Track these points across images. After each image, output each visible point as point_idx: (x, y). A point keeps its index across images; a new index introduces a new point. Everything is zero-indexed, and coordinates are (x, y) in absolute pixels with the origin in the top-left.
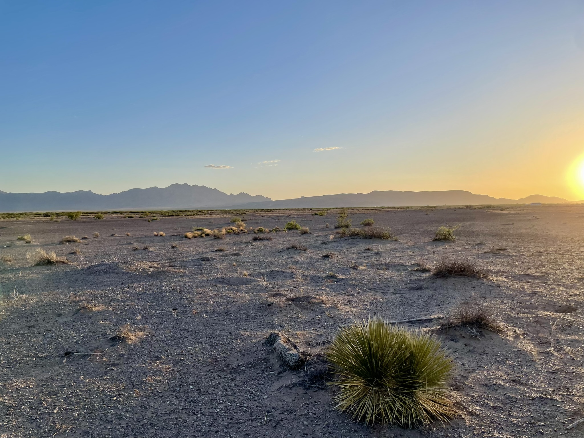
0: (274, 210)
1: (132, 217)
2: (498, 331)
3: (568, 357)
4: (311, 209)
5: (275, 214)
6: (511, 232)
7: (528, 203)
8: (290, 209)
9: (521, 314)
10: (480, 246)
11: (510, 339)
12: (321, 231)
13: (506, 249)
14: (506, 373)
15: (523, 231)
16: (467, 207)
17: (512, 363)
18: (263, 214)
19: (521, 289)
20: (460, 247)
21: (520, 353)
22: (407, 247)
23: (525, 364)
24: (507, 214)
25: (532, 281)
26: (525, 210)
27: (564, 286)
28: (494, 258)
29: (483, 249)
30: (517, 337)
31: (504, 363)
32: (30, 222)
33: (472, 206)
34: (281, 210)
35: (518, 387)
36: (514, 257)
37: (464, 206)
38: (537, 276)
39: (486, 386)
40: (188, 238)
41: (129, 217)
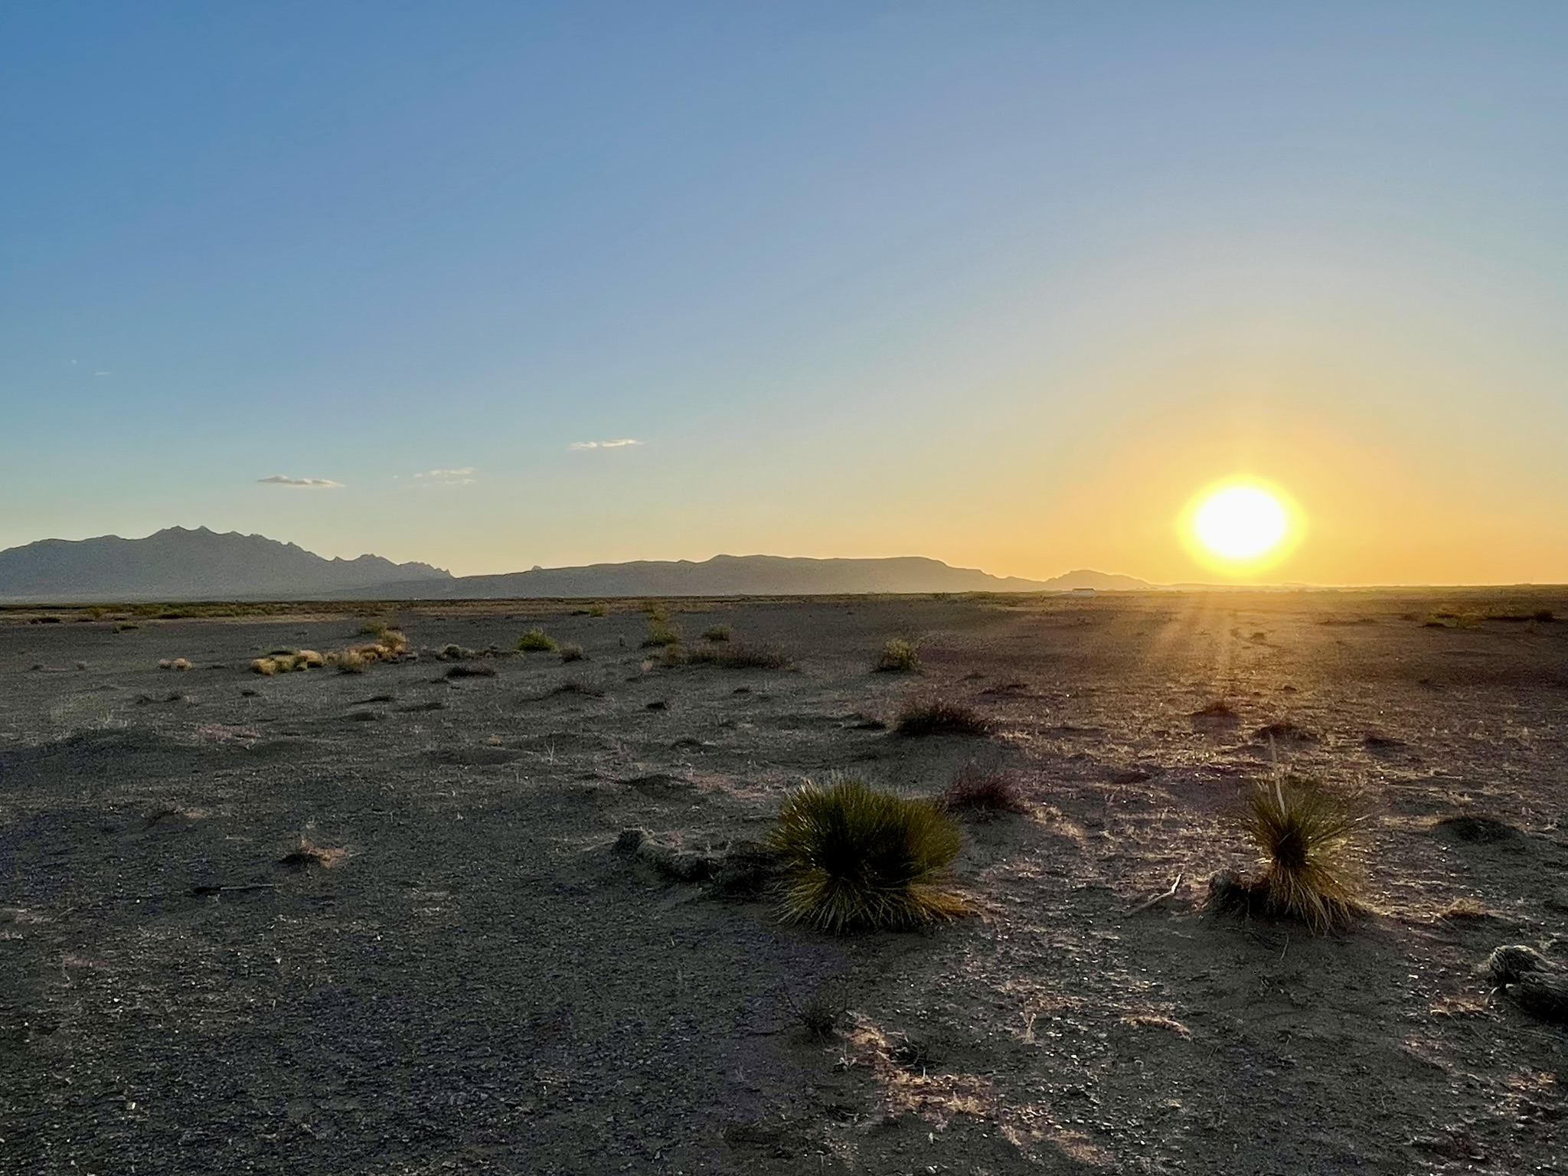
0: (459, 603)
1: (55, 620)
2: (1020, 811)
3: (1131, 840)
4: (560, 600)
7: (1068, 590)
8: (504, 600)
9: (1056, 789)
10: (975, 681)
11: (1042, 822)
12: (610, 654)
13: (1025, 686)
14: (1037, 865)
17: (1045, 852)
19: (1056, 751)
21: (1058, 840)
22: (823, 684)
25: (1076, 738)
27: (1130, 745)
28: (1005, 702)
29: (981, 686)
30: (1051, 818)
31: (1034, 852)
35: (1056, 878)
36: (1041, 700)
38: (1085, 730)
40: (268, 674)
41: (44, 621)
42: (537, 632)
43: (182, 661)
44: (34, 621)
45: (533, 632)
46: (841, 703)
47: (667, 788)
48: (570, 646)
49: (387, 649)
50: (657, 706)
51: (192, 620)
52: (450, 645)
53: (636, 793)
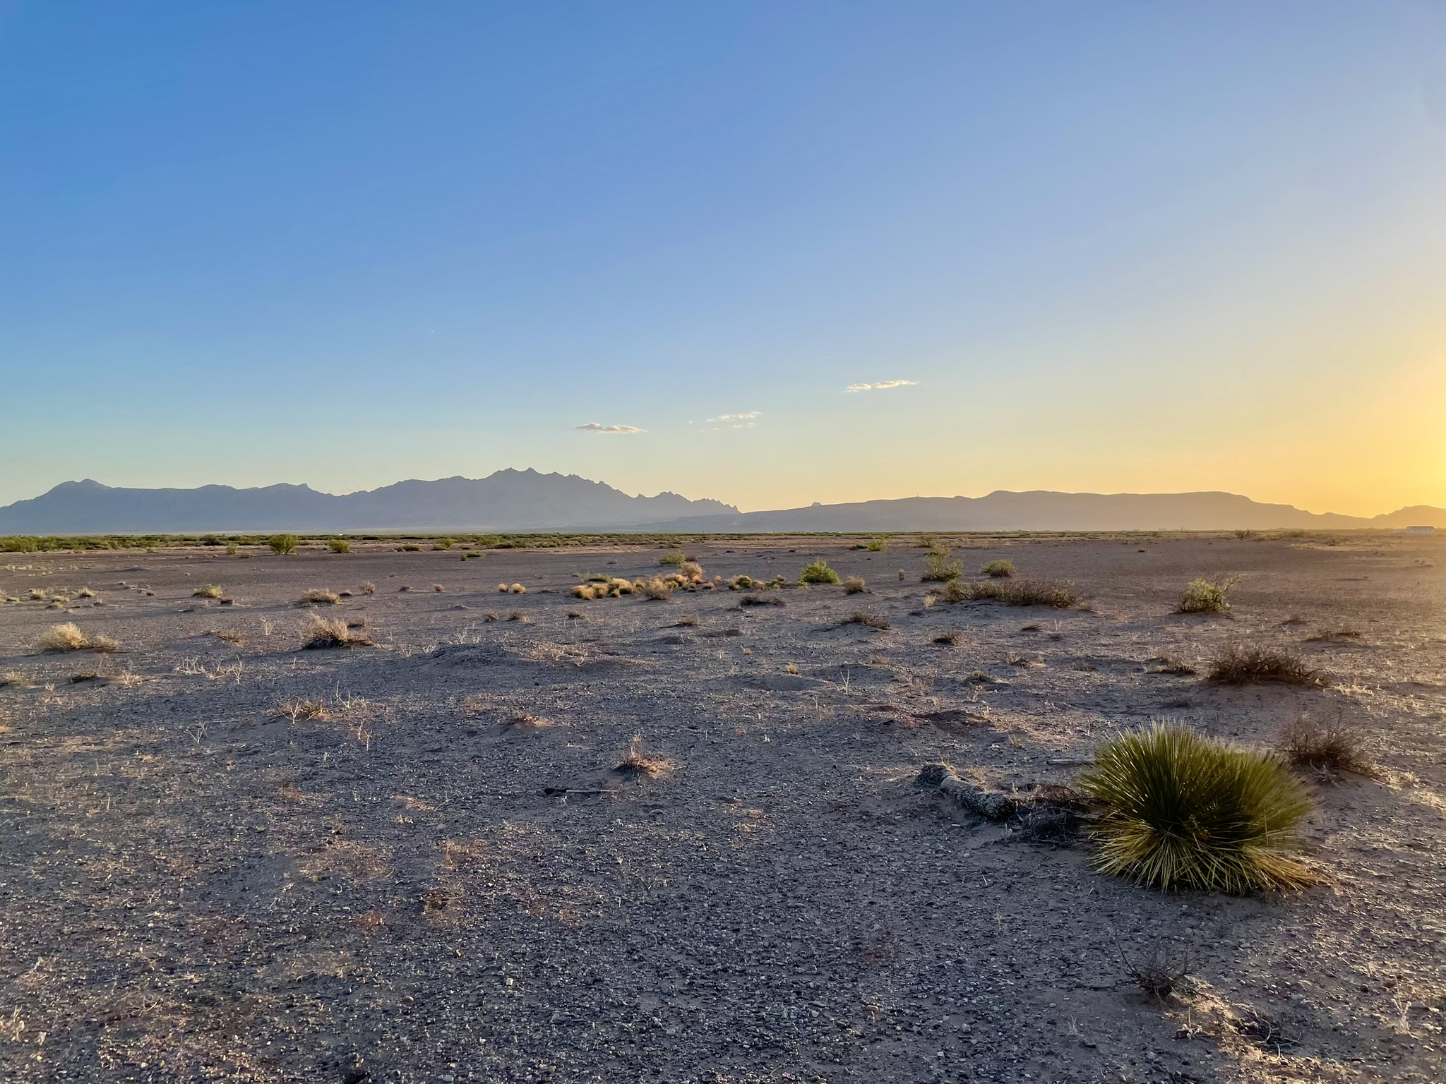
0: (746, 537)
1: (415, 549)
2: (1367, 774)
4: (838, 535)
5: (753, 545)
6: (1364, 597)
7: (1399, 528)
8: (785, 534)
9: (1410, 752)
10: (1295, 627)
11: (1395, 788)
12: (891, 588)
13: (1357, 635)
14: (1395, 836)
15: (1392, 595)
16: (1241, 535)
17: (1403, 822)
18: (721, 544)
19: (1405, 709)
20: (1247, 627)
21: (1418, 809)
22: (1118, 625)
23: (1427, 824)
24: (1346, 554)
25: (1427, 695)
26: (1392, 545)
28: (1334, 651)
29: (1303, 633)
30: (1408, 785)
31: (1389, 821)
32: (184, 557)
33: (1254, 533)
34: (765, 537)
35: (1419, 852)
36: (1380, 651)
37: (1232, 532)
38: (1438, 687)
39: (1361, 850)
40: (587, 599)
41: (408, 549)
42: (821, 565)
43: (517, 586)
44: (399, 550)
45: (817, 565)
46: (1141, 646)
47: (964, 723)
48: (852, 579)
49: (686, 579)
50: (944, 641)
51: (522, 550)
52: (741, 576)
53: (933, 727)
